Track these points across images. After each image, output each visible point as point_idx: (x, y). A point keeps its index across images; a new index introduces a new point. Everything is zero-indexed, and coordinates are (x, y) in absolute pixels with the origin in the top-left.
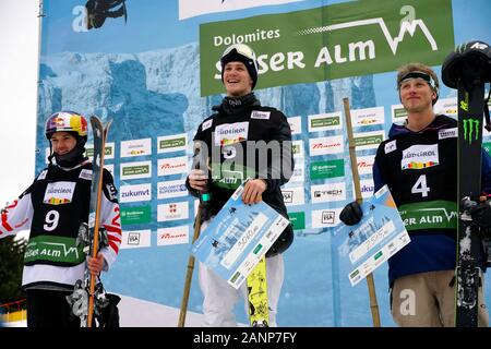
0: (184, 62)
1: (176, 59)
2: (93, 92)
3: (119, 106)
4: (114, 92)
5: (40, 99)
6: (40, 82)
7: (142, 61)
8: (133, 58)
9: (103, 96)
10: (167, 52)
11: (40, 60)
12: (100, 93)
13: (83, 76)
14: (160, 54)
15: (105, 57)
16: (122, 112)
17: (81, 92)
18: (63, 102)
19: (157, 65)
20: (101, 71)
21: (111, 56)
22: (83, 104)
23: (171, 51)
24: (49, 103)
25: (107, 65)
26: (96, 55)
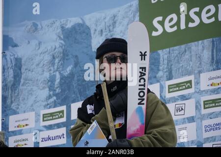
0: (125, 22)
1: (119, 18)
2: (48, 58)
3: (69, 69)
4: (65, 56)
5: (4, 69)
6: (3, 53)
7: (88, 23)
8: (81, 22)
9: (57, 61)
10: (110, 13)
11: (3, 31)
12: (54, 58)
13: (40, 43)
14: (103, 15)
15: (58, 24)
16: (72, 75)
17: (38, 59)
18: (23, 70)
19: (101, 26)
20: (55, 37)
21: (63, 21)
22: (40, 70)
23: (114, 11)
24: (11, 72)
25: (59, 30)
26: (51, 21)
